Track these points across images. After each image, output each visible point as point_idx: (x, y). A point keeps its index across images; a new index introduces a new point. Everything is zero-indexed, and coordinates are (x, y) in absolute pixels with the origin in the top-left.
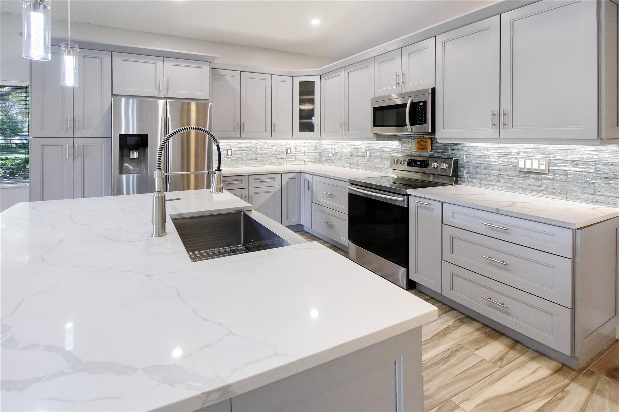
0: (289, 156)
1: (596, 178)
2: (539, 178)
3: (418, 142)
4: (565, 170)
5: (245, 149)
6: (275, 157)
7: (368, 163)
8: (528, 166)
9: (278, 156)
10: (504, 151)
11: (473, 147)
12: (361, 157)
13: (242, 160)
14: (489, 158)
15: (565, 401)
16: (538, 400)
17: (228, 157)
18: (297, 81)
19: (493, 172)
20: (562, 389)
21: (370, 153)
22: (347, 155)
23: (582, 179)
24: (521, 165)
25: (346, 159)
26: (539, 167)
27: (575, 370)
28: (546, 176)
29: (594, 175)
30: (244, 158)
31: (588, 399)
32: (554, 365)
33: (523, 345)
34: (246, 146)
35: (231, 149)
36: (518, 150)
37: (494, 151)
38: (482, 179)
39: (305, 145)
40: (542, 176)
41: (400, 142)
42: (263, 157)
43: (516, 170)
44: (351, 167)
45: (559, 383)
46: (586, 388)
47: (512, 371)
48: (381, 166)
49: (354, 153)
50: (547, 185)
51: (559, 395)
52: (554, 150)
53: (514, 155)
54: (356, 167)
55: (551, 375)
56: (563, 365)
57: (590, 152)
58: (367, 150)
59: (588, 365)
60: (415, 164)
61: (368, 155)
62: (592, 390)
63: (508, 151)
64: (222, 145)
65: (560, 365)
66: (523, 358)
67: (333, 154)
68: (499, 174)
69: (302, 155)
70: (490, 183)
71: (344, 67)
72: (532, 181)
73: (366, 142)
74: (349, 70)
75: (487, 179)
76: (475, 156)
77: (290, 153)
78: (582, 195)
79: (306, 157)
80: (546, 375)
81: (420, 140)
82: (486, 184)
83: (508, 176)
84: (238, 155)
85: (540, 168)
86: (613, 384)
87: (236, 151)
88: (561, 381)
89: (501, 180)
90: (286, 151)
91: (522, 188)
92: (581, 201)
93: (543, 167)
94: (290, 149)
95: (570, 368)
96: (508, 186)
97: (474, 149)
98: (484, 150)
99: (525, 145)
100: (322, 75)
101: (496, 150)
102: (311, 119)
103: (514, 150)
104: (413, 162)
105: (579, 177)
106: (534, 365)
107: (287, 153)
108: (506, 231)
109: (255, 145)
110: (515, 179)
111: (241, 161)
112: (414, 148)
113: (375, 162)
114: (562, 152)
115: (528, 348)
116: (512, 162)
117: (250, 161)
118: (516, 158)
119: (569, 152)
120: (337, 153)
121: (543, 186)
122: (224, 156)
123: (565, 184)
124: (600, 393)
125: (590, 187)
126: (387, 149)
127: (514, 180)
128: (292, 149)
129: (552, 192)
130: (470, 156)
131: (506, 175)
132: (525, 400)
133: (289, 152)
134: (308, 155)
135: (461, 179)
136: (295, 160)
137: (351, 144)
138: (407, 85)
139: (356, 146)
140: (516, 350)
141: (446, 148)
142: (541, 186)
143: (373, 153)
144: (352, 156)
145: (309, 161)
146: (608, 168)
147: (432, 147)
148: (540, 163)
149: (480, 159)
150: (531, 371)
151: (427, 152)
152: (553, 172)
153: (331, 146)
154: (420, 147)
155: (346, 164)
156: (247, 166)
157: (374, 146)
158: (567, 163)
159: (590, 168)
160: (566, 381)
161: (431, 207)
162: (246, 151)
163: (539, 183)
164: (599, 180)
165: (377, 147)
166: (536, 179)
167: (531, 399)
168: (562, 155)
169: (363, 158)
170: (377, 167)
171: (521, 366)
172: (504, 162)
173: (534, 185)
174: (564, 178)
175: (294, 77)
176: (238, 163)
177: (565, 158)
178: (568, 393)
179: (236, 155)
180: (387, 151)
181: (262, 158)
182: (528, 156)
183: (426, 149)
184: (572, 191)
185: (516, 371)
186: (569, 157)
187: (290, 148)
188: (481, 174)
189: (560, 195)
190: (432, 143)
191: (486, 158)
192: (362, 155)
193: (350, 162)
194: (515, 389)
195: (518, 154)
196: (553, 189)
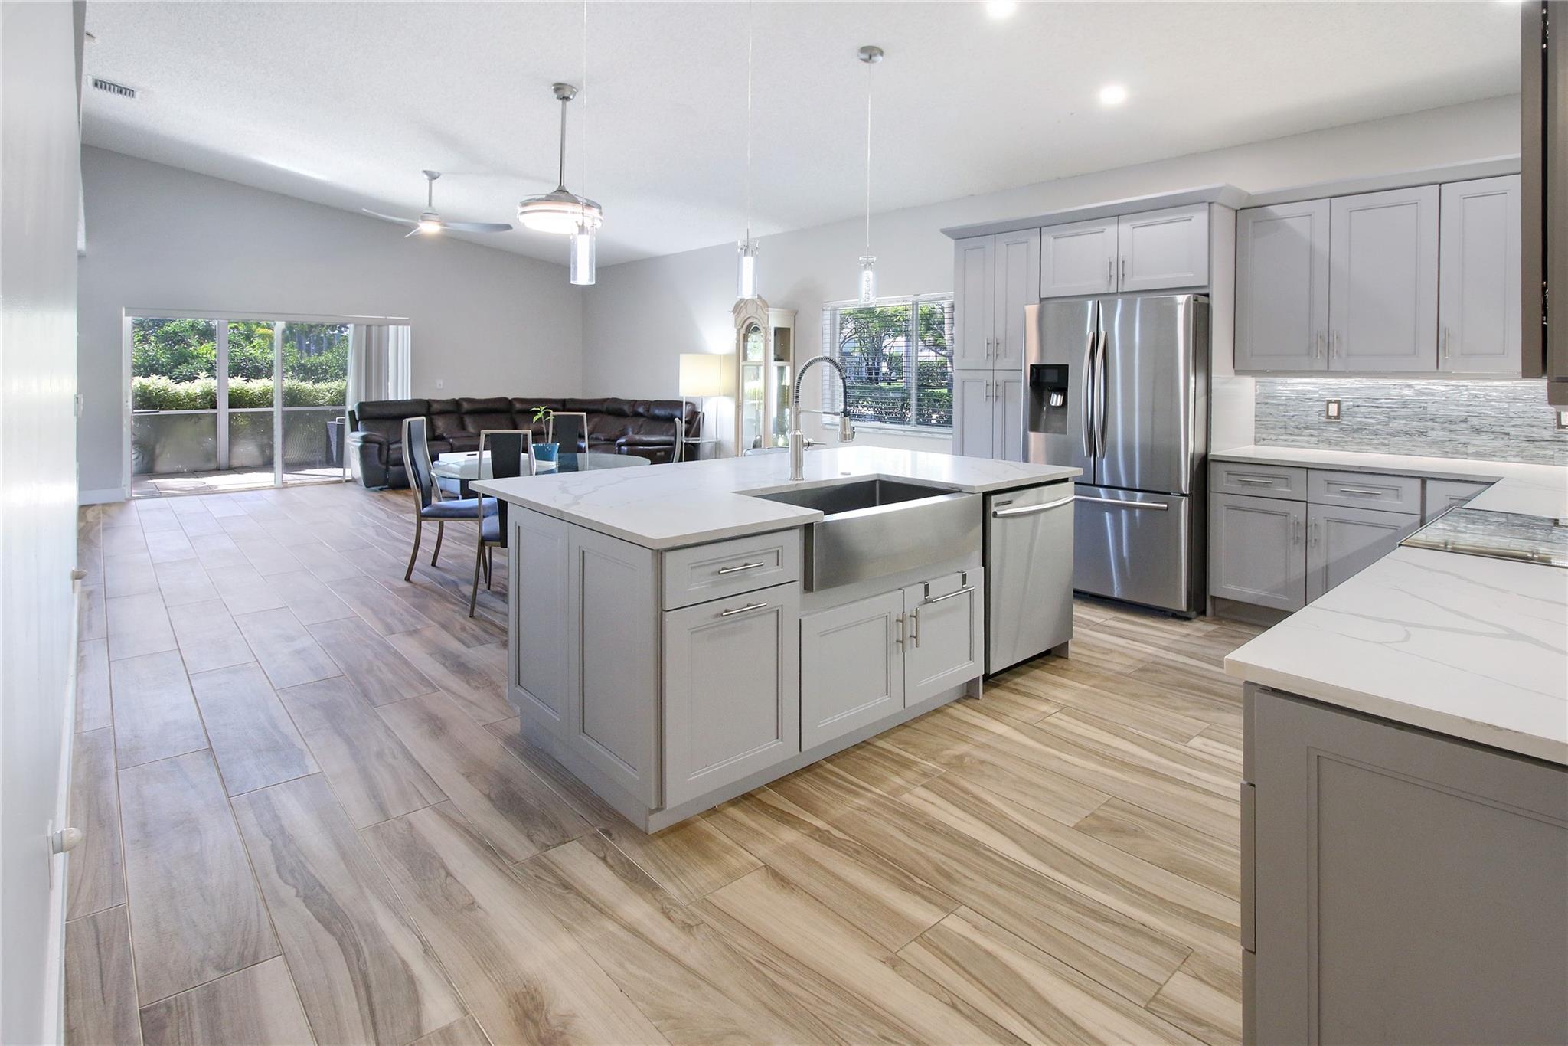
0: (1564, 434)
5: (1386, 403)
9: (1515, 432)
13: (1376, 433)
17: (1329, 423)
30: (1379, 427)
34: (1388, 394)
35: (1338, 402)
42: (1451, 431)
64: (1312, 389)
84: (1359, 419)
87: (1356, 408)
90: (1554, 417)
107: (1558, 425)
109: (1419, 392)
111: (1371, 437)
117: (1404, 438)
122: (1317, 419)
133: (1565, 421)
156: (1392, 451)
162: (1387, 408)
176: (1359, 440)
179: (1354, 417)
181: (1447, 433)
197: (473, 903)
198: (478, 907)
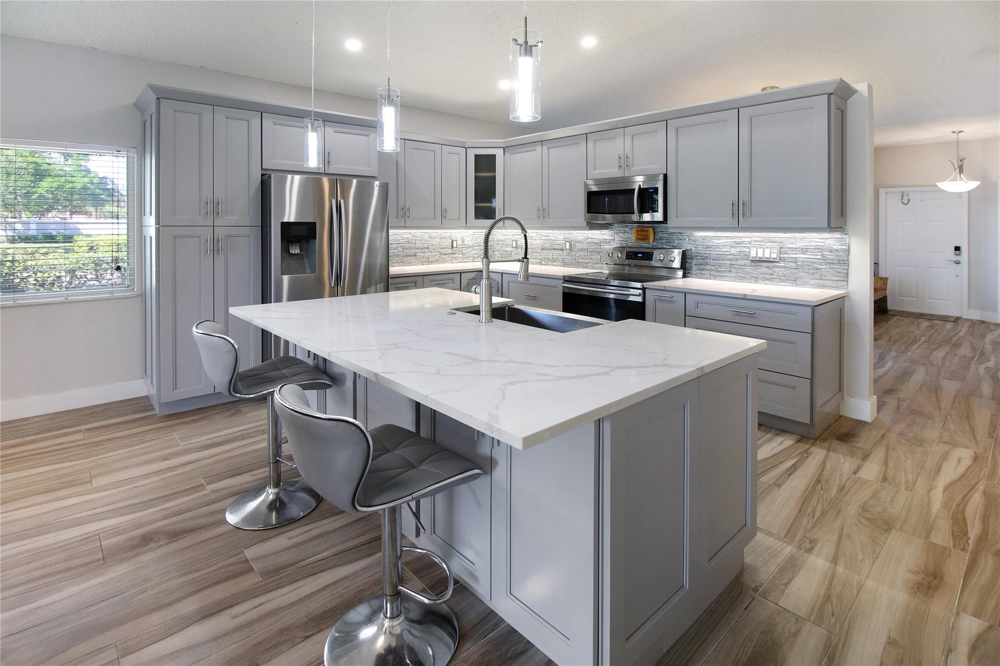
0: (455, 250)
1: (823, 264)
2: (770, 266)
3: (637, 231)
4: (795, 258)
5: (402, 242)
6: (438, 252)
7: (567, 257)
8: (760, 255)
9: (441, 251)
10: (736, 240)
11: (702, 237)
12: (558, 251)
13: (398, 256)
14: (719, 248)
15: (809, 459)
16: (789, 460)
18: (472, 154)
19: (725, 262)
20: (806, 451)
21: (571, 245)
22: (536, 248)
23: (811, 266)
24: (753, 254)
25: (535, 254)
26: (770, 255)
27: (812, 439)
28: (777, 264)
29: (821, 261)
30: (399, 253)
31: (826, 456)
32: (795, 437)
33: (766, 426)
34: (403, 237)
36: (749, 239)
37: (725, 241)
38: (713, 270)
39: (474, 236)
40: (774, 264)
41: (613, 231)
42: (423, 252)
43: (748, 260)
44: (542, 263)
45: (802, 448)
46: (823, 449)
47: (764, 444)
48: (587, 261)
49: (547, 245)
50: (778, 273)
51: (805, 455)
52: (785, 239)
53: (746, 244)
54: (549, 262)
55: (795, 444)
56: (802, 436)
57: (818, 240)
58: (567, 242)
59: (822, 434)
60: (635, 257)
61: (568, 247)
62: (829, 450)
63: (740, 240)
65: (800, 437)
66: (769, 436)
67: (513, 247)
68: (731, 264)
69: (470, 249)
70: (721, 274)
71: (542, 141)
72: (764, 270)
73: (565, 232)
74: (549, 146)
75: (718, 269)
76: (705, 246)
77: (456, 248)
78: (811, 280)
79: (475, 252)
80: (790, 445)
81: (640, 229)
82: (716, 275)
83: (740, 265)
85: (772, 257)
86: (843, 445)
88: (803, 447)
89: (732, 270)
90: (451, 244)
91: (754, 277)
92: (810, 287)
93: (774, 256)
94: (456, 242)
95: (807, 438)
96: (739, 276)
97: (704, 238)
98: (714, 239)
99: (757, 234)
100: (506, 147)
101: (727, 239)
102: (491, 202)
103: (747, 239)
104: (633, 254)
105: (807, 263)
106: (780, 439)
107: (452, 247)
108: (752, 315)
110: (748, 269)
111: (397, 259)
112: (633, 238)
113: (578, 256)
114: (793, 240)
115: (771, 428)
116: (744, 251)
118: (748, 247)
119: (799, 240)
120: (520, 247)
121: (774, 274)
123: (795, 271)
124: (834, 451)
125: (818, 273)
126: (594, 240)
127: (746, 269)
128: (458, 242)
129: (783, 279)
130: (699, 246)
131: (737, 265)
132: (780, 461)
133: (455, 245)
134: (477, 250)
135: (688, 271)
136: (461, 255)
137: (542, 234)
138: (632, 169)
139: (550, 237)
140: (762, 431)
141: (671, 238)
142: (772, 275)
143: (575, 245)
144: (543, 249)
145: (478, 258)
146: (833, 254)
147: (654, 237)
148: (772, 251)
149: (710, 249)
150: (778, 443)
151: (648, 243)
152: (784, 260)
153: (510, 237)
154: (641, 237)
155: (535, 261)
156: (405, 265)
157: (576, 237)
158: (797, 251)
159: (818, 255)
160: (807, 446)
161: (673, 299)
162: (403, 244)
163: (770, 271)
164: (825, 265)
165: (581, 238)
166: (767, 267)
167: (784, 460)
168: (792, 243)
169: (560, 252)
170: (581, 262)
171: (769, 441)
172: (736, 251)
173: (766, 274)
174: (793, 265)
175: (468, 149)
177: (795, 246)
178: (811, 453)
180: (594, 243)
181: (422, 254)
182: (760, 245)
183: (648, 239)
184: (801, 277)
185: (766, 444)
186: (798, 245)
187: (456, 240)
188: (711, 265)
189: (790, 282)
190: (654, 233)
191: (716, 248)
192: (558, 248)
193: (540, 257)
194: (771, 455)
195: (750, 243)
196: (784, 276)
197: (890, 643)
198: (889, 638)
